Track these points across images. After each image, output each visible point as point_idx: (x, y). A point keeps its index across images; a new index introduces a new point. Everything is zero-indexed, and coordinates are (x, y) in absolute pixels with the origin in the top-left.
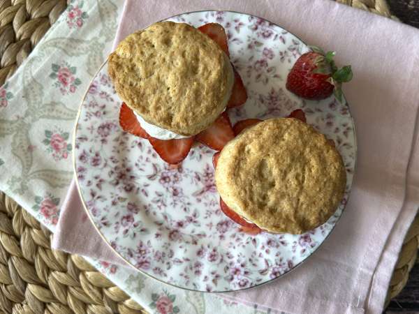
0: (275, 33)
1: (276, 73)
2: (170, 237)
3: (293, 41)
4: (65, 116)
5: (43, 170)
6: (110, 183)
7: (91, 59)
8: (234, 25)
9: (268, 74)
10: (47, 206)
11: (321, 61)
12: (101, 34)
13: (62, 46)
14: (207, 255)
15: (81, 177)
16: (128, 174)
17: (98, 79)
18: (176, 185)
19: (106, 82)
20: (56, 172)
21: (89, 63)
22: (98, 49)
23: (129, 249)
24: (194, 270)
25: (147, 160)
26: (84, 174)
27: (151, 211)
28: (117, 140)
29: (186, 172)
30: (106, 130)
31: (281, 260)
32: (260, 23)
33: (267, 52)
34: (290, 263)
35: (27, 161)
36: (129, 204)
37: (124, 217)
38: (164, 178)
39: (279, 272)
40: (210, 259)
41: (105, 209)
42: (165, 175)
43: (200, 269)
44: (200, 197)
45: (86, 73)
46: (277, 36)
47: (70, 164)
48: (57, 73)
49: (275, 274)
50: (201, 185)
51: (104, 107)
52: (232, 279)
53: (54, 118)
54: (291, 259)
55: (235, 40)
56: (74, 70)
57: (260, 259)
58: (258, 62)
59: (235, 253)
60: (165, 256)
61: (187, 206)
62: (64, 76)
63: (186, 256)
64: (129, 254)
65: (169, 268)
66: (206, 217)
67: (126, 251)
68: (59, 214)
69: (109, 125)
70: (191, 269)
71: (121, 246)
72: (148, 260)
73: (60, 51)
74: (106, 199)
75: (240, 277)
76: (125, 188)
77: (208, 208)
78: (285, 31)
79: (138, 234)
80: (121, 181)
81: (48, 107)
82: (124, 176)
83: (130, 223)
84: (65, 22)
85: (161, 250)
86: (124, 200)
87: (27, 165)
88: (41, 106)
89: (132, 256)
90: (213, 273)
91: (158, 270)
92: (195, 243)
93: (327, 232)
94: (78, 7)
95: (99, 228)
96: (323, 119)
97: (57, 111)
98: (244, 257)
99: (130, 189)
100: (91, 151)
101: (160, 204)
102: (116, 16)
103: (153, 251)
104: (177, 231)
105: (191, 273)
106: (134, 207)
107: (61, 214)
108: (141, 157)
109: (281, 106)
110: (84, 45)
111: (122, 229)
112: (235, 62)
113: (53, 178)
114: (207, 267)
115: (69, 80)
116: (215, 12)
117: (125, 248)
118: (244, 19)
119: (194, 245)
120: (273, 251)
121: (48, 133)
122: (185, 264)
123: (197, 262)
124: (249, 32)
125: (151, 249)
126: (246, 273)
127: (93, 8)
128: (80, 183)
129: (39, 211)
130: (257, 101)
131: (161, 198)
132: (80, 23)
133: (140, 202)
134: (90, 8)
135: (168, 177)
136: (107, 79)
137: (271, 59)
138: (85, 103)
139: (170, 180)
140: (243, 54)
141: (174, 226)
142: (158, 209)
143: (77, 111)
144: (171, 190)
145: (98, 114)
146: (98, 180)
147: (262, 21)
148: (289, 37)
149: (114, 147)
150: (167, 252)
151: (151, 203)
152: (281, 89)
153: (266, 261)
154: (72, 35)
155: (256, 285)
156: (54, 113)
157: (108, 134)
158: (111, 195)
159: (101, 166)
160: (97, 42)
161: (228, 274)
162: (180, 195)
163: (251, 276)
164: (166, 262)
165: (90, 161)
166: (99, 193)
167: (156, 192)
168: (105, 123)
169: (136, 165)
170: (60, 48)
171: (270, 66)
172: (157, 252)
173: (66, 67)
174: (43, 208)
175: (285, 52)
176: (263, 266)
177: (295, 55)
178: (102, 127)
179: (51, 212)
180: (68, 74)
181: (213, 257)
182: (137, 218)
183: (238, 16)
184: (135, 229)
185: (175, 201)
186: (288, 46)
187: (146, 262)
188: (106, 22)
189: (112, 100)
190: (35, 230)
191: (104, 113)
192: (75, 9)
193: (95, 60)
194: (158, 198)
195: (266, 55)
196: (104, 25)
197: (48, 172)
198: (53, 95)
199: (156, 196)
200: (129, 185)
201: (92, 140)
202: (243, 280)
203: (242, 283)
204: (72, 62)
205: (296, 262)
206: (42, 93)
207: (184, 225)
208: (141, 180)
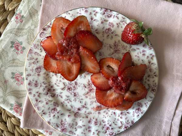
0: (113, 15)
1: (116, 34)
2: (75, 116)
3: (122, 17)
4: (20, 65)
5: (13, 91)
6: (44, 94)
7: (29, 37)
8: (93, 13)
9: (112, 35)
10: (16, 108)
11: (137, 27)
12: (32, 25)
13: (15, 33)
14: (93, 122)
15: (30, 93)
16: (52, 89)
17: (32, 46)
18: (75, 91)
19: (37, 47)
20: (19, 91)
21: (28, 39)
22: (32, 32)
23: (56, 124)
24: (88, 130)
25: (60, 81)
26: (31, 91)
27: (65, 105)
28: (45, 73)
29: (79, 84)
30: (39, 70)
31: (128, 121)
32: (106, 11)
33: (110, 24)
34: (132, 122)
35: (5, 88)
36: (54, 103)
37: (52, 109)
38: (69, 89)
39: (128, 127)
40: (94, 124)
41: (43, 107)
42: (69, 87)
43: (91, 129)
44: (87, 95)
45: (27, 44)
46: (114, 16)
47: (24, 87)
48: (13, 45)
49: (126, 127)
50: (87, 90)
51: (37, 59)
52: (106, 132)
53: (15, 66)
54: (132, 120)
55: (94, 20)
56: (21, 43)
57: (118, 121)
58: (107, 29)
59: (106, 120)
60: (73, 125)
61: (81, 100)
62: (17, 47)
63: (83, 124)
64: (56, 126)
65: (76, 131)
66: (91, 105)
67: (55, 125)
68: (22, 111)
69: (40, 67)
70: (86, 130)
71: (52, 123)
72: (66, 128)
73: (14, 35)
74: (43, 102)
75: (109, 131)
76: (51, 95)
77: (91, 100)
78: (118, 13)
79: (60, 116)
80: (49, 92)
81: (11, 62)
82: (50, 90)
83: (55, 112)
84: (14, 21)
85: (71, 123)
86: (51, 101)
87: (5, 90)
88: (8, 62)
89: (58, 127)
90: (97, 131)
91: (71, 132)
92: (87, 117)
93: (148, 106)
94: (19, 13)
95: (42, 115)
96: (141, 53)
97: (16, 63)
98: (111, 121)
99: (53, 96)
100: (33, 81)
101: (68, 101)
102: (38, 15)
103: (68, 123)
104: (78, 113)
105: (87, 132)
106: (57, 104)
107: (23, 110)
108: (57, 80)
109: (120, 48)
110: (25, 31)
111: (52, 115)
112: (96, 30)
113: (17, 94)
114: (94, 128)
115: (20, 48)
116: (84, 8)
117: (54, 124)
118: (98, 10)
119: (87, 118)
120: (124, 117)
121: (13, 73)
122: (83, 128)
123: (89, 126)
124: (101, 16)
125: (67, 123)
126: (112, 129)
127: (27, 13)
128: (30, 96)
129: (13, 110)
130: (109, 47)
131: (69, 98)
132: (21, 20)
133: (59, 101)
134: (25, 13)
135: (71, 88)
136: (37, 46)
137: (113, 27)
138: (28, 58)
139: (72, 89)
140: (99, 26)
141: (76, 110)
142: (68, 103)
143: (25, 62)
144: (73, 94)
145: (35, 63)
146: (38, 93)
147: (106, 10)
148: (120, 16)
149: (44, 77)
150: (74, 123)
151: (64, 101)
152: (119, 41)
153: (121, 122)
154: (18, 27)
155: (118, 134)
156: (15, 64)
157: (41, 71)
158: (45, 100)
159: (39, 87)
160: (30, 28)
161: (104, 130)
162: (77, 95)
163: (115, 130)
164: (74, 128)
165: (33, 85)
166: (39, 100)
167: (66, 96)
168: (38, 67)
169: (55, 84)
170: (13, 33)
171: (112, 31)
172: (70, 123)
173: (17, 42)
174: (15, 109)
175: (119, 23)
176: (120, 125)
177: (124, 24)
178: (37, 69)
179: (19, 110)
180: (19, 45)
181: (96, 123)
182: (59, 109)
183: (95, 9)
184: (58, 114)
185: (75, 99)
186: (120, 20)
187: (65, 129)
188: (34, 19)
189: (40, 55)
190: (13, 118)
191: (37, 62)
192: (18, 15)
193: (30, 37)
194: (67, 98)
195: (110, 26)
196: (33, 20)
197: (15, 92)
198: (13, 56)
199: (66, 97)
200: (53, 94)
201: (33, 75)
202: (111, 132)
203: (111, 134)
204: (20, 39)
205: (135, 121)
206: (8, 55)
207: (81, 109)
208: (58, 91)
